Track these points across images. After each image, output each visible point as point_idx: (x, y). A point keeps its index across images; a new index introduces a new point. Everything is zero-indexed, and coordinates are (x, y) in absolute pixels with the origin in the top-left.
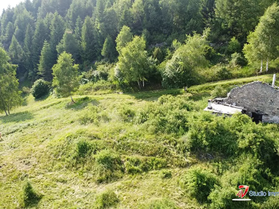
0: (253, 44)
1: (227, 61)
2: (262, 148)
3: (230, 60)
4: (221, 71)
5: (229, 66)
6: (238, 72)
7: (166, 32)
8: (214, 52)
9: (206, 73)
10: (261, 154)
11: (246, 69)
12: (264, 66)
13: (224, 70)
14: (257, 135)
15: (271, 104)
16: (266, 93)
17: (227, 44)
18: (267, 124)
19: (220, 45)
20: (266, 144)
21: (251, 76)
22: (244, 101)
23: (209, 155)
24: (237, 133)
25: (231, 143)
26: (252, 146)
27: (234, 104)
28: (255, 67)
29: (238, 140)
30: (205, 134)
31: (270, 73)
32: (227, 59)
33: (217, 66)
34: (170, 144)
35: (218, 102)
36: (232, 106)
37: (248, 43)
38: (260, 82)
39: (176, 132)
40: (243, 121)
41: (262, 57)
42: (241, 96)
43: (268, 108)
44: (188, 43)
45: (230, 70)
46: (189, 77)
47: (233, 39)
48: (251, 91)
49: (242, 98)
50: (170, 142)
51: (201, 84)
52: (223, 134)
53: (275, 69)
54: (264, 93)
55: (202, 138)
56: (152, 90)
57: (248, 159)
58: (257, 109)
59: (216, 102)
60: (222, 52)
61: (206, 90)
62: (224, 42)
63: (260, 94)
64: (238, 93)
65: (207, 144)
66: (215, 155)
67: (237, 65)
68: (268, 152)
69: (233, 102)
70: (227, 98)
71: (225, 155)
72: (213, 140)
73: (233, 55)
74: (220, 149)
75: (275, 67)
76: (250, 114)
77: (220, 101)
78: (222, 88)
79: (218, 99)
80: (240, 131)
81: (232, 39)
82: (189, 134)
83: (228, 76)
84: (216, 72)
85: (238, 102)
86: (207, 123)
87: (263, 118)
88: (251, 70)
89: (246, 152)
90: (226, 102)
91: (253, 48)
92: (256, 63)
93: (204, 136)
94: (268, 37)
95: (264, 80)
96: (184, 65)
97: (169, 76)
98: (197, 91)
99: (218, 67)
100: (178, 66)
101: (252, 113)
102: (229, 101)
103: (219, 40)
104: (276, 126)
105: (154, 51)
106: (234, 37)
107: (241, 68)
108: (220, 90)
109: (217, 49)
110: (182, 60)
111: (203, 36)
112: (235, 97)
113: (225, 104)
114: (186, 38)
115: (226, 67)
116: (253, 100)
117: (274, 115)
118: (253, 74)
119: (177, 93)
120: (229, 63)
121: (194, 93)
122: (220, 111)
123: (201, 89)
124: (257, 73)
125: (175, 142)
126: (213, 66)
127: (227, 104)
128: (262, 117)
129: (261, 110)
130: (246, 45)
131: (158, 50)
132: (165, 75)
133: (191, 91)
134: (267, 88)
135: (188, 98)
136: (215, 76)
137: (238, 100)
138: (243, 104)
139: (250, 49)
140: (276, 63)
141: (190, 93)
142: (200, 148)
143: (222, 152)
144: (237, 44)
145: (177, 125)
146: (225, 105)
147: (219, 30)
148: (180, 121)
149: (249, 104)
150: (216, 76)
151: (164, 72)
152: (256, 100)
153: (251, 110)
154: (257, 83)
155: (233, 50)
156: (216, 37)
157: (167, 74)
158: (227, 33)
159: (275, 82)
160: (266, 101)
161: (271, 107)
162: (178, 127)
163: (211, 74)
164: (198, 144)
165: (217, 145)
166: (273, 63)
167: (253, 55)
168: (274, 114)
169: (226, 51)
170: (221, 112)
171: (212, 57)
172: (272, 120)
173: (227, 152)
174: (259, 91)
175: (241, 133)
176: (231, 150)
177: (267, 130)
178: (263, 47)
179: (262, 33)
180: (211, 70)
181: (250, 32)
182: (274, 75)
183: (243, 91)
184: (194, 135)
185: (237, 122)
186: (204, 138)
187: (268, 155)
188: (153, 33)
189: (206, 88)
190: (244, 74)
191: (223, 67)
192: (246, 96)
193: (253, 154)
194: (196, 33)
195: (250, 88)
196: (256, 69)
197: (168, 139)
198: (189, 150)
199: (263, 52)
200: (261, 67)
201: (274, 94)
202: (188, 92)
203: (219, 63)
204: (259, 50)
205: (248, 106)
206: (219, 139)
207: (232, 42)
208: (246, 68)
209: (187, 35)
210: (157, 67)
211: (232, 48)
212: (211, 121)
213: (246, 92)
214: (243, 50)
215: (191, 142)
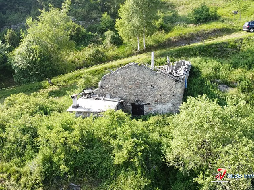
0: (125, 19)
1: (101, 41)
2: (146, 159)
3: (103, 40)
4: (93, 54)
5: (103, 47)
6: (114, 53)
7: (23, 10)
8: (84, 31)
9: (76, 57)
10: (146, 168)
11: (122, 49)
12: (141, 43)
13: (98, 51)
14: (138, 140)
15: (152, 91)
16: (144, 77)
17: (99, 22)
18: (150, 116)
19: (91, 23)
20: (151, 151)
21: (128, 56)
22: (120, 90)
23: (73, 186)
24: (112, 141)
25: (103, 159)
26: (132, 159)
27: (108, 96)
28: (132, 45)
29: (114, 152)
30: (63, 153)
31: (148, 51)
32: (100, 39)
33: (89, 48)
34: (9, 179)
35: (87, 96)
36: (105, 99)
37: (120, 18)
38: (135, 64)
39: (21, 156)
40: (117, 121)
41: (137, 33)
42: (115, 85)
43: (149, 95)
44: (42, 20)
45: (105, 51)
46: (49, 66)
47: (105, 15)
48: (127, 76)
49: (117, 86)
50: (9, 177)
51: (68, 73)
52: (92, 147)
53: (152, 46)
54: (142, 77)
55: (59, 161)
56: (6, 86)
57: (129, 181)
58: (136, 99)
59: (84, 96)
60: (94, 30)
61: (77, 79)
62: (95, 19)
63: (138, 80)
64: (111, 80)
65: (67, 169)
66: (81, 183)
67: (112, 45)
68: (154, 162)
69: (106, 93)
70: (98, 89)
71: (97, 179)
72: (77, 161)
73: (106, 33)
74: (89, 171)
75: (153, 44)
76: (130, 105)
77: (90, 94)
78: (91, 77)
79: (87, 91)
80: (115, 137)
81: (103, 15)
82: (39, 157)
83: (102, 59)
84: (88, 55)
85: (112, 93)
86: (66, 134)
87: (145, 109)
88: (127, 49)
89: (126, 170)
90: (97, 95)
91: (126, 23)
92: (132, 41)
93: (62, 156)
94: (141, 10)
95: (142, 60)
96: (39, 49)
97: (20, 67)
98: (65, 81)
99: (91, 49)
100: (32, 51)
101: (131, 104)
102: (101, 92)
103: (90, 17)
104: (161, 118)
105: (6, 34)
106: (105, 12)
107: (117, 48)
108: (88, 79)
109: (88, 27)
110: (36, 43)
111: (62, 11)
112: (107, 86)
113: (96, 97)
114: (39, 13)
115: (100, 49)
116: (130, 88)
117: (157, 104)
118: (130, 54)
119: (38, 88)
120: (103, 43)
121: (61, 85)
122: (89, 109)
123: (71, 79)
124: (135, 52)
125: (17, 175)
126: (85, 48)
127: (99, 98)
128: (143, 108)
129: (141, 100)
130: (117, 20)
131: (12, 33)
132: (16, 65)
133: (57, 82)
134: (145, 71)
135: (47, 94)
136: (87, 60)
137: (112, 90)
138: (119, 95)
139: (123, 24)
140: (153, 39)
141: (56, 85)
142: (59, 178)
143: (92, 176)
144: (110, 21)
145: (22, 144)
146: (96, 99)
147: (87, 5)
148: (27, 136)
149: (126, 93)
150: (89, 59)
151: (13, 62)
152: (133, 87)
153: (130, 101)
154: (132, 65)
155: (107, 27)
156: (86, 13)
157: (18, 64)
158: (97, 9)
159: (155, 61)
160: (145, 87)
161: (153, 93)
162: (25, 147)
163: (82, 58)
164: (53, 171)
165: (82, 167)
166: (150, 40)
167: (126, 31)
168: (157, 102)
169: (98, 29)
170: (90, 111)
171: (82, 37)
172: (156, 109)
173: (99, 175)
174: (135, 75)
175: (117, 141)
176: (104, 171)
177: (150, 126)
178: (136, 21)
179: (134, 5)
180: (81, 53)
181: (120, 5)
182: (152, 53)
183: (116, 77)
184: (48, 157)
185: (109, 125)
186: (62, 160)
187: (155, 167)
188: (7, 12)
189: (77, 77)
190: (121, 55)
191: (96, 49)
192: (121, 83)
193: (135, 170)
194: (54, 7)
195: (124, 73)
196: (133, 47)
197: (6, 171)
198: (41, 184)
199: (137, 27)
200: (138, 45)
201: (153, 78)
202: (53, 84)
203: (91, 44)
204: (133, 25)
205: (125, 96)
206: (86, 156)
207: (104, 19)
208: (123, 47)
209: (40, 10)
210: (8, 55)
211: (105, 26)
212: (72, 130)
213: (121, 78)
214: (115, 26)
215: (41, 172)
